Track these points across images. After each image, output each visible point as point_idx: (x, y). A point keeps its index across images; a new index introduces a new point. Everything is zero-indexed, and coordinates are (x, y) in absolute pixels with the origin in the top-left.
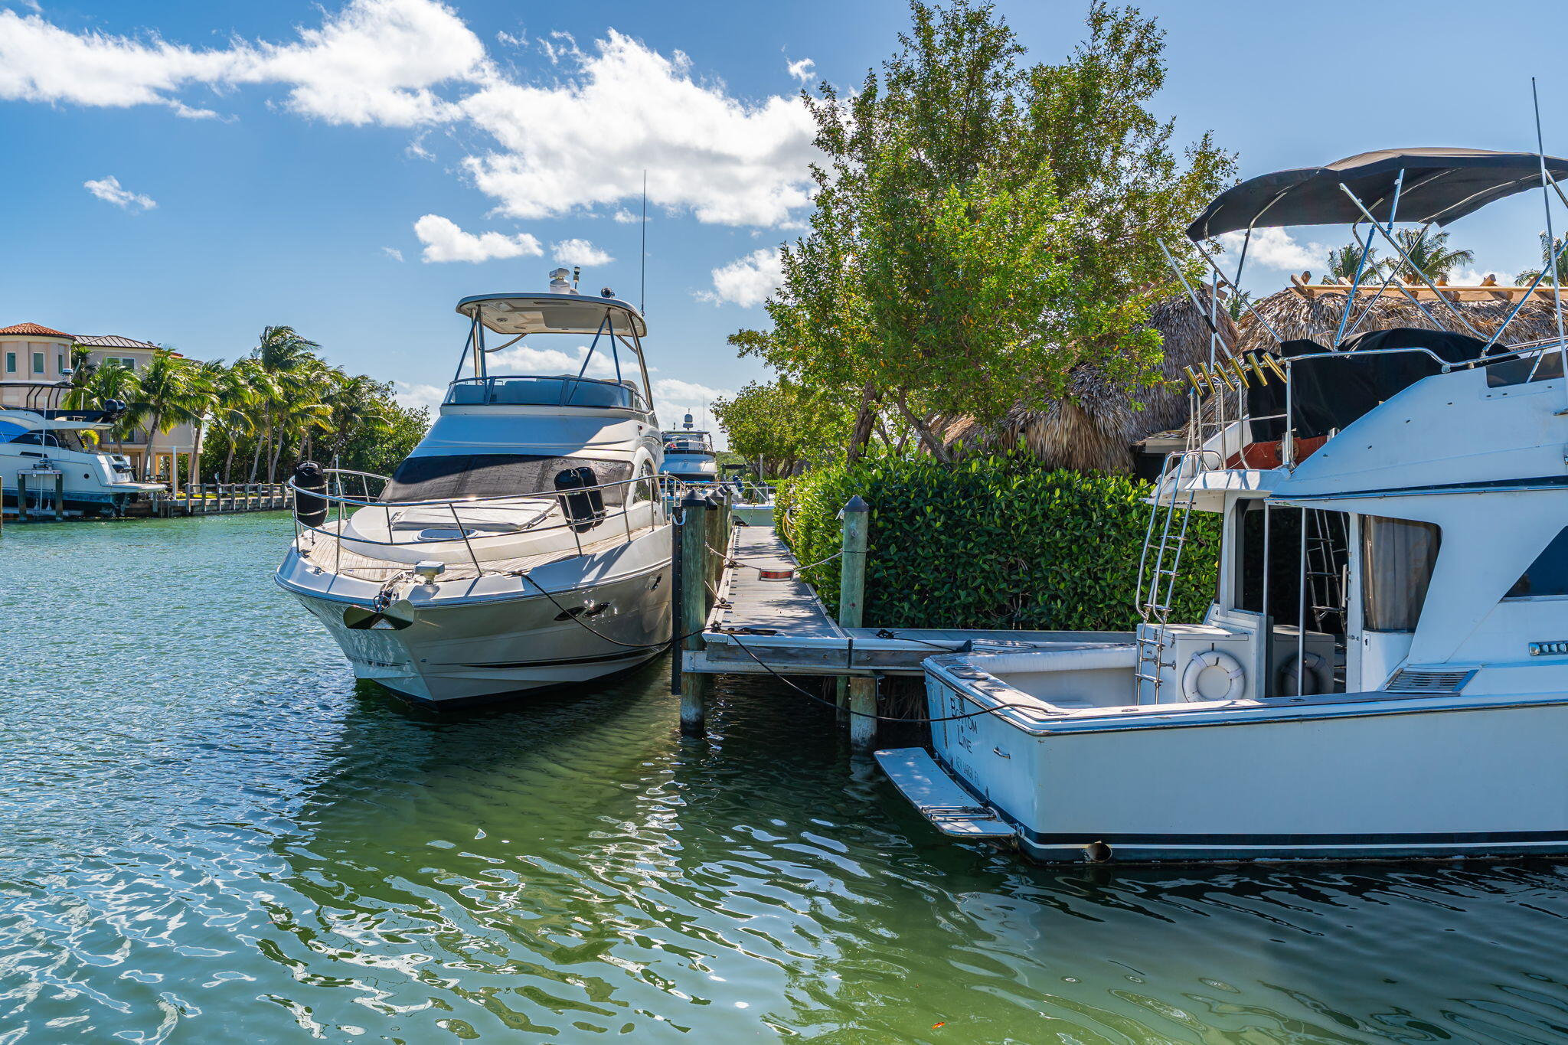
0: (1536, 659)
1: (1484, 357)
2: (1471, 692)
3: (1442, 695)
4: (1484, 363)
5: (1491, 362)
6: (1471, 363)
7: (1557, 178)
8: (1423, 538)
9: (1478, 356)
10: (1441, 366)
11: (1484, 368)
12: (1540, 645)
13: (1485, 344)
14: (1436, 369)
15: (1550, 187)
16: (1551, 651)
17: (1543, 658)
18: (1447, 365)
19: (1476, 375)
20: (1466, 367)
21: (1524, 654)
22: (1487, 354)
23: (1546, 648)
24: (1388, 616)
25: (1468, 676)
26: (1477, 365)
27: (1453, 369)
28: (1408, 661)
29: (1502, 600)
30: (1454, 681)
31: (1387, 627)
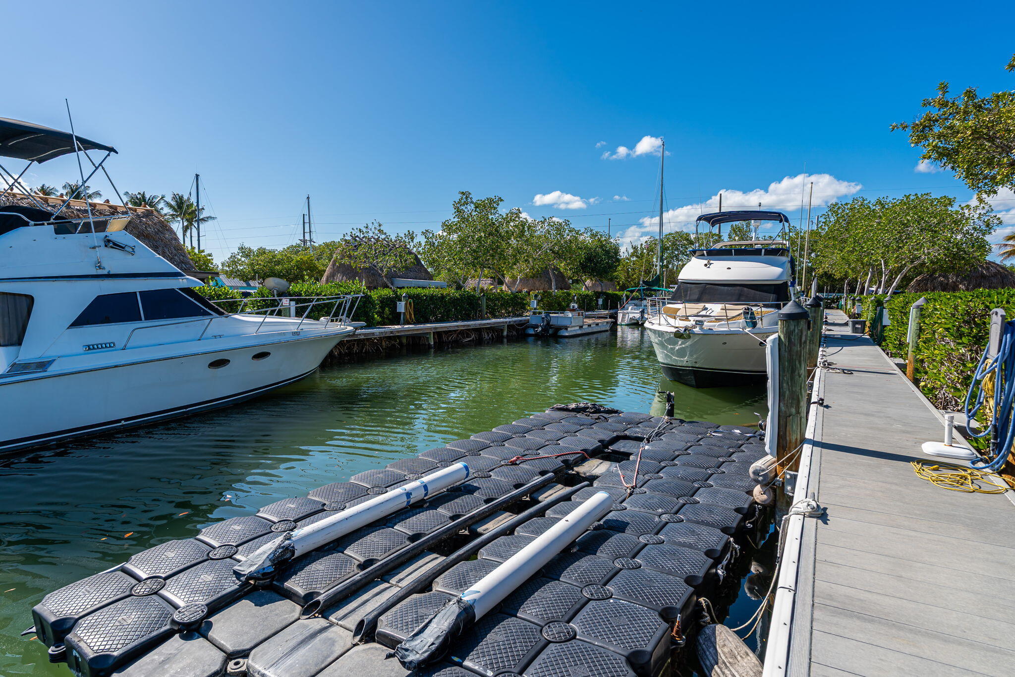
0: (86, 352)
1: (52, 221)
2: (52, 369)
3: (36, 372)
4: (52, 224)
5: (56, 223)
6: (45, 223)
7: (86, 149)
8: (25, 303)
9: (50, 220)
10: (29, 222)
11: (52, 226)
12: (89, 346)
13: (53, 215)
14: (26, 224)
15: (81, 153)
16: (94, 348)
17: (90, 351)
18: (32, 223)
19: (48, 229)
20: (43, 224)
21: (81, 350)
22: (54, 219)
23: (91, 347)
24: (6, 338)
25: (50, 363)
26: (48, 224)
27: (35, 225)
28: (19, 359)
29: (68, 328)
30: (43, 365)
31: (6, 343)
